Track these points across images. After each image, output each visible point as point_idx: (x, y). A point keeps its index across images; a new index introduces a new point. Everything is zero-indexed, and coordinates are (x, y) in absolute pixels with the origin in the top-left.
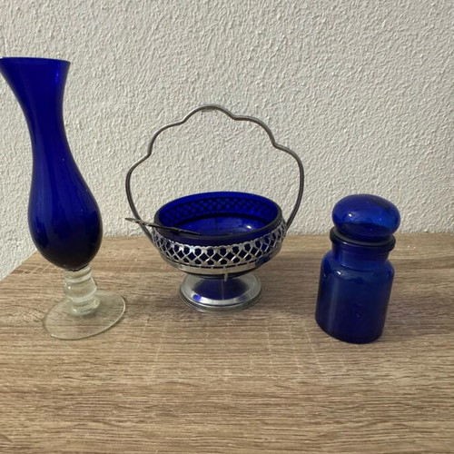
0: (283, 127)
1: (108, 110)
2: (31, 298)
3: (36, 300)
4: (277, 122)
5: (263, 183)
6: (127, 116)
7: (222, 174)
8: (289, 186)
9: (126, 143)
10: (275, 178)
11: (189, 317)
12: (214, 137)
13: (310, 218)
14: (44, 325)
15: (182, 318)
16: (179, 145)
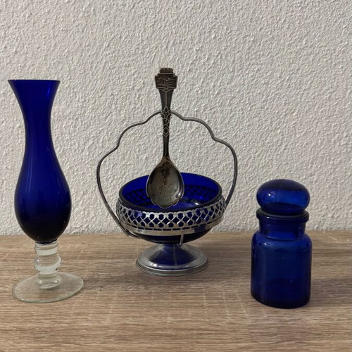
1: (60, 113)
6: (77, 119)
9: (75, 143)
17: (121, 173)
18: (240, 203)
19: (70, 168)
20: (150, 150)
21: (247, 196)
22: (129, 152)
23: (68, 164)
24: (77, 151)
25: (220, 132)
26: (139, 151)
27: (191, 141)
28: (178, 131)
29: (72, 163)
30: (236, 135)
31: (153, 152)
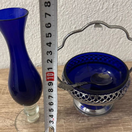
0: (120, 8)
1: (24, 3)
2: (3, 111)
3: (6, 112)
4: (117, 6)
5: (107, 37)
6: (34, 6)
7: (85, 34)
8: (121, 38)
9: (34, 21)
10: (113, 35)
11: (83, 120)
12: (82, 16)
13: (129, 53)
14: (17, 129)
15: (80, 120)
16: (63, 20)
17: (61, 36)
18: (124, 48)
19: (33, 34)
20: (77, 23)
21: (129, 44)
22: (65, 24)
23: (31, 32)
24: (35, 25)
25: (119, 11)
26: (71, 24)
27: (102, 17)
28: (95, 11)
29: (33, 32)
30: (128, 12)
31: (79, 24)
